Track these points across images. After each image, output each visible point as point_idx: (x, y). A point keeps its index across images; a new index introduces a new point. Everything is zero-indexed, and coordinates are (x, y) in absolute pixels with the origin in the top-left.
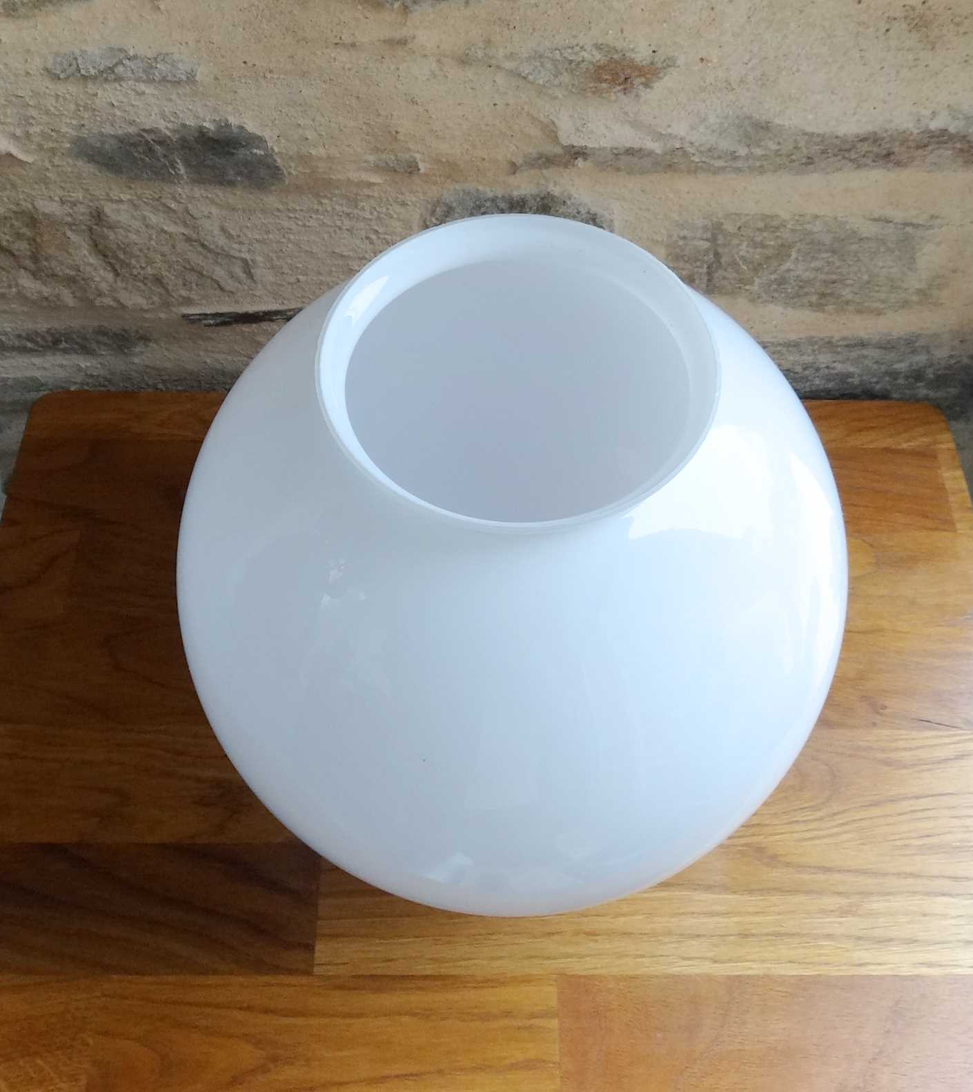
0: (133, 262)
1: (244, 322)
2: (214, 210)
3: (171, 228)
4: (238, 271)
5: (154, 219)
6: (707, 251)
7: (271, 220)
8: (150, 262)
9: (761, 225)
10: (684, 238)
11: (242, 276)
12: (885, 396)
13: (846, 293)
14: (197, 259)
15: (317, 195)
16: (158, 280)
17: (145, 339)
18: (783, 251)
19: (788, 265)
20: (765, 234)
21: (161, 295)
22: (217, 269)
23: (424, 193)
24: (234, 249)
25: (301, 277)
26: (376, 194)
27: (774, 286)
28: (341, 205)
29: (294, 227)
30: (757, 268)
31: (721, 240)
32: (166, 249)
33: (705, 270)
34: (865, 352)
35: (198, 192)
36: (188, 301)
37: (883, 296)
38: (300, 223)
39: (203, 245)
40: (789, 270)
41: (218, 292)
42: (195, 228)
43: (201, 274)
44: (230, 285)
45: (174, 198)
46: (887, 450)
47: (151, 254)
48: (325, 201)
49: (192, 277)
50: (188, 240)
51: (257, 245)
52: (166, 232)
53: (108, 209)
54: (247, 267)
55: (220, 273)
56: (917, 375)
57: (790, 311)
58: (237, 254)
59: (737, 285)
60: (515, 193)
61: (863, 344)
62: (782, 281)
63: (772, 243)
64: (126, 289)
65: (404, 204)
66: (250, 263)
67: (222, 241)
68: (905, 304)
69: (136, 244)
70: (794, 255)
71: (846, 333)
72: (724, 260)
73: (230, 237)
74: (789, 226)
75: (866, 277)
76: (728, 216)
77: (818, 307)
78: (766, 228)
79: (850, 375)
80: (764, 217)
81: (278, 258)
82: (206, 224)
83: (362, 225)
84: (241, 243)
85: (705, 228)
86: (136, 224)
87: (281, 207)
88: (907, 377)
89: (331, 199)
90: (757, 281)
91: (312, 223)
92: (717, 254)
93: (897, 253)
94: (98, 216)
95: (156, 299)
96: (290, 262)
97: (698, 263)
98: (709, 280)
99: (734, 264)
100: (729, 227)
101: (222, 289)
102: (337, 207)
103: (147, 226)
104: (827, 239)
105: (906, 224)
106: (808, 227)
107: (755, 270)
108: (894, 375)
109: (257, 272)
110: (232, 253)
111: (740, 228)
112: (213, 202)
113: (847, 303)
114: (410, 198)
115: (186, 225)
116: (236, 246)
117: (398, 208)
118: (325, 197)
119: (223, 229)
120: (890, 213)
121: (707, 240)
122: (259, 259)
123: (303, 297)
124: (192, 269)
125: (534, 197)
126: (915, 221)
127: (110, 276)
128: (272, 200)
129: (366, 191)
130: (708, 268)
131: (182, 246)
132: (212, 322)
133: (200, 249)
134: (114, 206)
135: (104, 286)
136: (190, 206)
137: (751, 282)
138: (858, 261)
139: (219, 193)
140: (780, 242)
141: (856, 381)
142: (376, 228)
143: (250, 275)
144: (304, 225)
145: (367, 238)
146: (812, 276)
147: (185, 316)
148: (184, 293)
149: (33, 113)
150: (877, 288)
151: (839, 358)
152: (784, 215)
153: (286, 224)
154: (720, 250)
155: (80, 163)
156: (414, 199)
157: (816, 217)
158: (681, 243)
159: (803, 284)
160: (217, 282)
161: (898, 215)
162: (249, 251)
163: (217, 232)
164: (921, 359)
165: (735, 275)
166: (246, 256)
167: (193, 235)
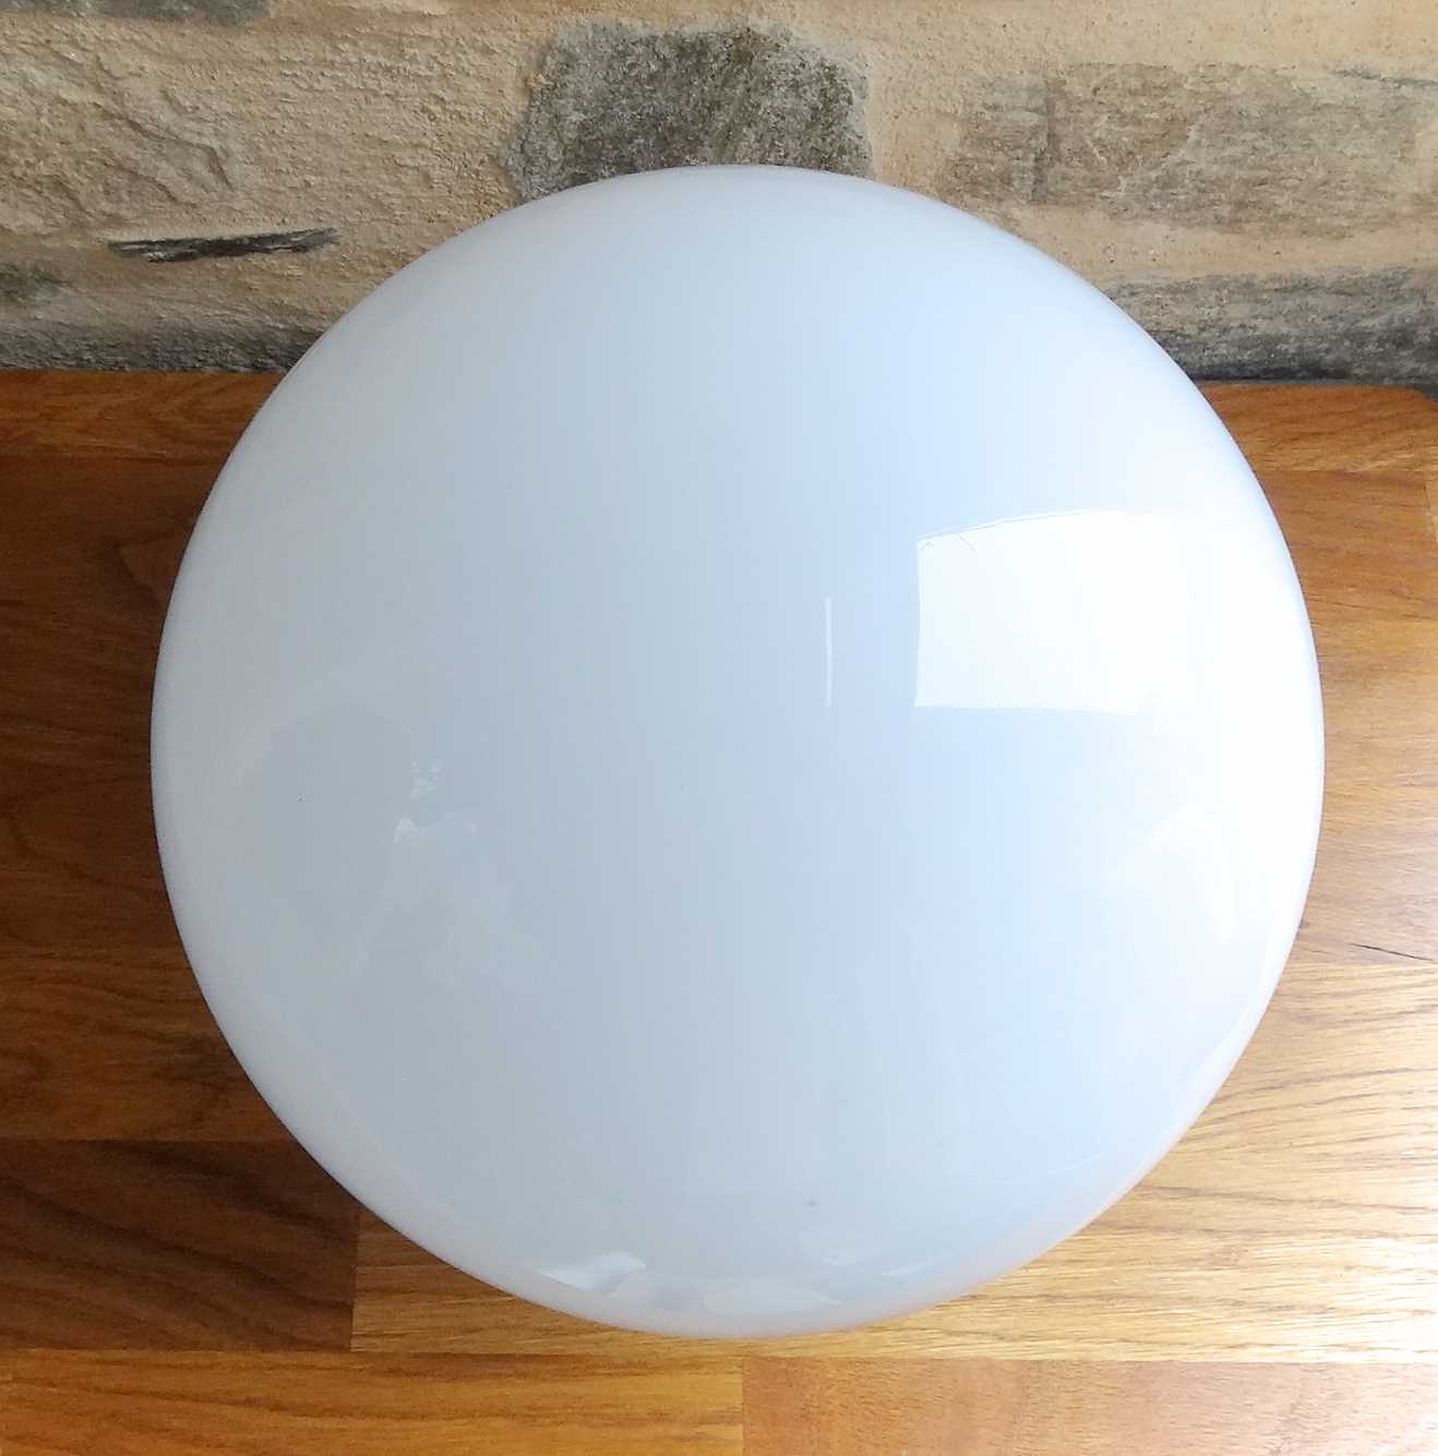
0: (13, 154)
1: (221, 254)
2: (149, 65)
3: (73, 95)
4: (199, 167)
5: (40, 79)
6: (1035, 131)
7: (251, 80)
8: (42, 154)
9: (1135, 83)
10: (995, 107)
11: (210, 179)
12: (1340, 373)
13: (1284, 202)
14: (124, 147)
15: (329, 36)
16: (59, 185)
17: (51, 280)
18: (1172, 130)
19: (1182, 153)
20: (1143, 101)
21: (67, 209)
22: (164, 165)
23: (524, 31)
24: (189, 130)
25: (313, 179)
26: (436, 33)
27: (1155, 191)
28: (375, 53)
29: (293, 92)
30: (1125, 161)
31: (1061, 111)
32: (70, 132)
33: (1030, 164)
34: (1311, 300)
35: (116, 31)
36: (115, 221)
37: (1350, 206)
38: (304, 86)
39: (134, 125)
40: (1184, 163)
41: (168, 205)
42: (117, 96)
43: (134, 175)
44: (187, 191)
45: (74, 43)
46: (1340, 474)
47: (42, 141)
48: (346, 46)
49: (120, 180)
50: (106, 115)
51: (230, 125)
52: (64, 102)
54: (215, 161)
55: (167, 172)
56: (1401, 338)
57: (1180, 232)
58: (196, 140)
59: (1089, 190)
60: (689, 31)
61: (1307, 287)
62: (1168, 183)
63: (1154, 116)
65: (487, 51)
66: (219, 153)
67: (166, 117)
68: (1390, 219)
69: (13, 123)
70: (1193, 135)
71: (1281, 270)
72: (1064, 147)
73: (179, 109)
74: (1187, 86)
75: (1321, 175)
76: (1075, 68)
77: (1233, 225)
78: (1145, 89)
79: (1284, 338)
80: (1142, 71)
81: (270, 145)
82: (136, 87)
83: (413, 87)
84: (201, 120)
85: (1033, 91)
86: (11, 89)
87: (266, 56)
88: (1381, 342)
89: (355, 43)
90: (1124, 182)
91: (325, 84)
92: (1053, 137)
93: (1381, 131)
95: (60, 217)
96: (290, 151)
97: (1020, 153)
98: (1038, 181)
99: (1082, 152)
100: (1076, 87)
101: (173, 199)
102: (369, 57)
103: (32, 92)
104: (1254, 108)
105: (1402, 82)
106: (1221, 86)
107: (1121, 164)
108: (1360, 338)
109: (235, 170)
110: (187, 136)
111: (1095, 91)
112: (143, 47)
113: (1285, 218)
114: (494, 39)
115: (99, 89)
116: (192, 126)
117: (478, 60)
118: (345, 39)
119: (166, 96)
120: (1372, 59)
121: (1035, 110)
122: (235, 147)
123: (318, 211)
124: (120, 168)
125: (722, 36)
126: (1419, 76)
128: (249, 45)
129: (420, 29)
130: (1037, 160)
131: (94, 126)
132: (161, 255)
133: (127, 130)
136: (102, 55)
137: (1113, 184)
138: (1309, 146)
139: (156, 35)
140: (1168, 113)
141: (1291, 348)
142: (440, 93)
143: (221, 175)
144: (311, 89)
145: (424, 110)
146: (1222, 174)
147: (114, 246)
148: (105, 206)
150: (1340, 193)
151: (1266, 310)
152: (1179, 65)
153: (277, 85)
154: (1058, 129)
156: (505, 42)
157: (1238, 68)
158: (988, 116)
159: (1205, 185)
160: (162, 187)
161: (1389, 67)
162: (217, 133)
163: (156, 101)
164: (1410, 310)
165: (1084, 172)
166: (215, 144)
167: (115, 108)
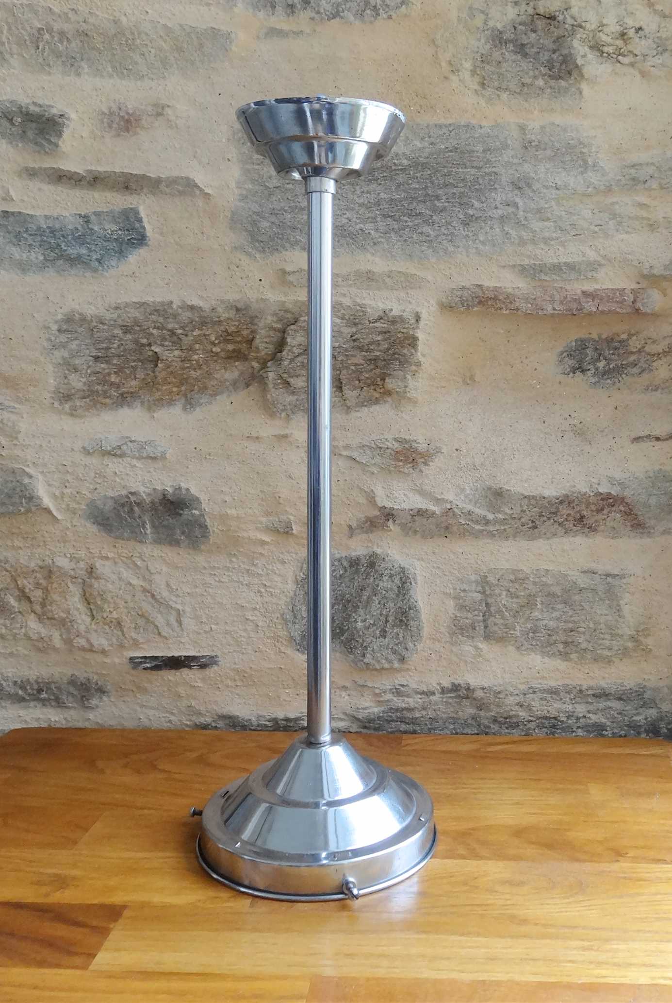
0: (106, 606)
2: (165, 569)
3: (135, 582)
4: (172, 619)
5: (126, 574)
7: (199, 577)
8: (116, 608)
9: (512, 577)
10: (465, 591)
11: (175, 624)
14: (146, 607)
15: (230, 555)
16: (119, 623)
17: (101, 691)
20: (517, 586)
21: (118, 636)
22: (159, 616)
23: (296, 554)
24: (173, 601)
25: (213, 626)
26: (265, 553)
28: (243, 563)
29: (213, 582)
32: (128, 598)
33: (481, 618)
35: (156, 551)
36: (136, 644)
38: (217, 579)
39: (153, 596)
41: (158, 638)
42: (150, 582)
43: (148, 620)
44: (165, 630)
45: (140, 557)
47: (118, 601)
48: (234, 559)
49: (141, 622)
50: (145, 590)
51: (188, 599)
52: (130, 584)
53: (98, 564)
54: (179, 616)
55: (160, 620)
58: (174, 605)
60: (353, 554)
63: (523, 593)
64: (96, 631)
65: (283, 562)
66: (181, 612)
67: (165, 594)
69: (110, 592)
73: (171, 590)
74: (533, 579)
76: (489, 570)
78: (516, 580)
81: (201, 608)
82: (157, 578)
83: (256, 581)
84: (178, 596)
85: (477, 582)
86: (114, 577)
87: (206, 565)
89: (238, 558)
91: (225, 579)
94: (91, 571)
95: (114, 640)
96: (207, 612)
97: (477, 613)
98: (485, 627)
100: (492, 578)
101: (159, 634)
102: (242, 566)
103: (120, 579)
105: (607, 575)
109: (185, 621)
110: (171, 603)
111: (499, 580)
112: (164, 560)
114: (286, 557)
115: (144, 579)
116: (174, 599)
117: (279, 566)
118: (235, 555)
119: (168, 585)
121: (479, 592)
122: (188, 609)
123: (213, 645)
124: (142, 616)
125: (365, 556)
126: (612, 572)
127: (88, 620)
128: (201, 559)
129: (260, 549)
130: (483, 616)
131: (140, 596)
132: (148, 665)
133: (150, 599)
134: (102, 562)
135: (82, 628)
136: (149, 563)
137: (513, 627)
139: (169, 553)
142: (265, 583)
143: (180, 623)
144: (220, 581)
145: (259, 592)
147: (132, 659)
148: (134, 636)
149: (69, 477)
152: (526, 569)
153: (208, 579)
155: (88, 525)
156: (290, 558)
157: (548, 571)
158: (463, 595)
160: (157, 627)
161: (600, 568)
162: (182, 602)
163: (163, 586)
166: (180, 607)
167: (148, 587)
